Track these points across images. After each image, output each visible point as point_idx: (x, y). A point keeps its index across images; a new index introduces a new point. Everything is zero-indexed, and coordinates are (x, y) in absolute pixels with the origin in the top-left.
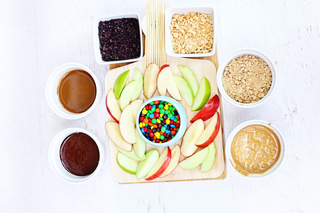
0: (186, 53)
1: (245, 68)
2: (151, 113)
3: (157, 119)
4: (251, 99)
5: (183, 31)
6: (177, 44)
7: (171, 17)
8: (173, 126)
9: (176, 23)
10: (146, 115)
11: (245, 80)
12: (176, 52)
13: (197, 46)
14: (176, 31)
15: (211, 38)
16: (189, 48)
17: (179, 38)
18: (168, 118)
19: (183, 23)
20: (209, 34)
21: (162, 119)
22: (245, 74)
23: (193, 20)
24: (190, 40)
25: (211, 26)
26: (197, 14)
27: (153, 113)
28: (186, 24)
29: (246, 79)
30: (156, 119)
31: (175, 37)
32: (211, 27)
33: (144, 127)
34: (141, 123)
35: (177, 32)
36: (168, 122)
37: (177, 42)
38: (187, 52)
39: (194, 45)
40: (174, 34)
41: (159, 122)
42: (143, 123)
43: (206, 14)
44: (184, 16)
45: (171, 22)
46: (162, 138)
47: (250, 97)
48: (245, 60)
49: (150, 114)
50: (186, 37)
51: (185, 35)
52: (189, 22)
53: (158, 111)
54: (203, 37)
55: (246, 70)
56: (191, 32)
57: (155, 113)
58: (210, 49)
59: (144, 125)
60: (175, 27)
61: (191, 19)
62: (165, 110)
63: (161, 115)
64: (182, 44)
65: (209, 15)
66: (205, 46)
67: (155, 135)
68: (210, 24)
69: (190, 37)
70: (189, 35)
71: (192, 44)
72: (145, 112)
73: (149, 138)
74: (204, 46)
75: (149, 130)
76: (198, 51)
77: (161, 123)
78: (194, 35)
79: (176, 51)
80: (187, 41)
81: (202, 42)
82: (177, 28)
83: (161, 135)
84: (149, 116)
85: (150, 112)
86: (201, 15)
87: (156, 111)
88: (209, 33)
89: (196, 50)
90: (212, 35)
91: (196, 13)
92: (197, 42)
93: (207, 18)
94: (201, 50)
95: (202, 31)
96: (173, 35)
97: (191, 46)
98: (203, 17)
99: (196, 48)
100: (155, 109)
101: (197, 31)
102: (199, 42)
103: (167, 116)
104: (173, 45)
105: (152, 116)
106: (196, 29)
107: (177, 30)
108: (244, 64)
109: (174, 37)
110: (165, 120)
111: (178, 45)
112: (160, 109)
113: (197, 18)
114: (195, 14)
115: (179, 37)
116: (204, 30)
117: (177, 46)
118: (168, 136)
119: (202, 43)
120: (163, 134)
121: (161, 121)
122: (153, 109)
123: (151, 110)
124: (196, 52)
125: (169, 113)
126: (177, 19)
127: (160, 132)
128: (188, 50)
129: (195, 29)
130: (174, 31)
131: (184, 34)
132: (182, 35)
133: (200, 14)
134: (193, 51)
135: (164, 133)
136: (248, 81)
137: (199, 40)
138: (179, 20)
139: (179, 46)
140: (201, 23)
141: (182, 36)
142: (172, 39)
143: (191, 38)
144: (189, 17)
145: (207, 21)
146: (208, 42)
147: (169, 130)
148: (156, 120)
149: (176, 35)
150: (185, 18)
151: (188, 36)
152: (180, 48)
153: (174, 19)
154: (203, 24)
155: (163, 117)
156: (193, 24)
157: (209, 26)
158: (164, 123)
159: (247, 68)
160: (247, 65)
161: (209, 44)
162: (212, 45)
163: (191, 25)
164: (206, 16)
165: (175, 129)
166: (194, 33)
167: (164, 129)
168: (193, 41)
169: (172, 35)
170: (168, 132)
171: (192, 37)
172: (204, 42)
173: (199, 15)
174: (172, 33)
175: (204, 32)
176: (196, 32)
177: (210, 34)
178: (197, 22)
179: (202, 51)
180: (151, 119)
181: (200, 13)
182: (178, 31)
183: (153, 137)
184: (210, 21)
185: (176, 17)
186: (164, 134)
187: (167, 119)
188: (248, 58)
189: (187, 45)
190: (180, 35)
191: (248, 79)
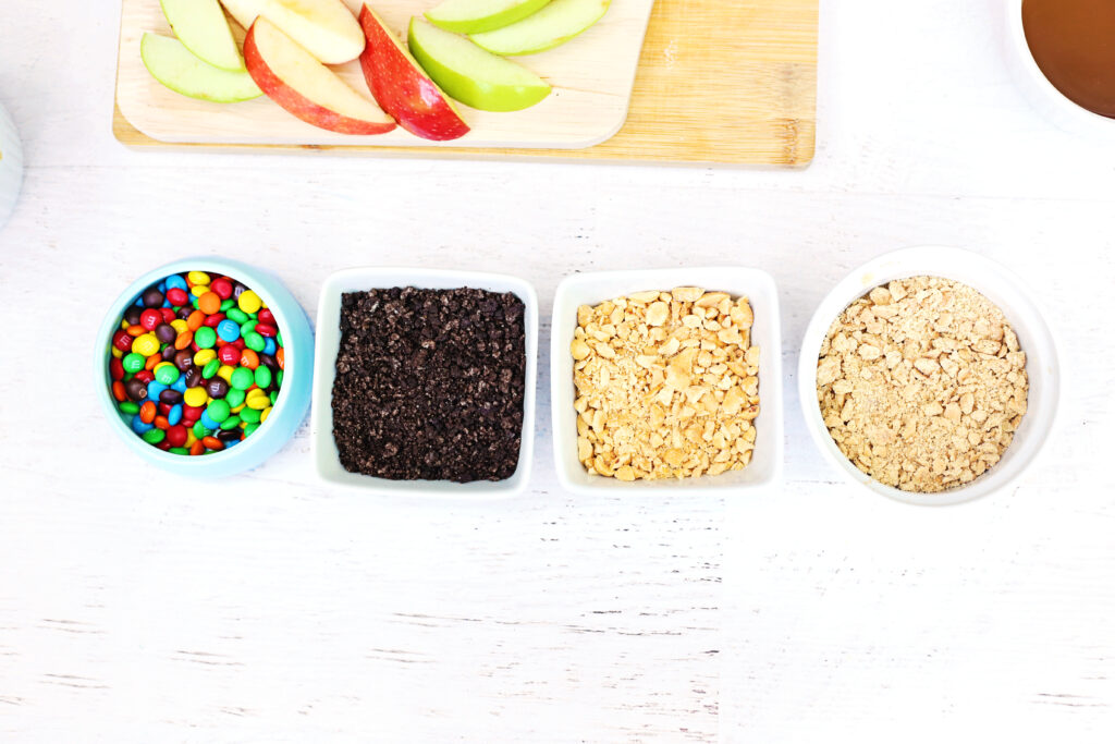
0: (576, 361)
1: (963, 414)
2: (244, 330)
3: (212, 352)
4: (848, 328)
5: (672, 346)
6: (616, 319)
7: (737, 290)
8: (174, 414)
9: (713, 313)
10: (236, 305)
11: (928, 377)
12: (581, 314)
13: (606, 409)
14: (675, 315)
15: (640, 474)
16: (596, 376)
17: (643, 329)
18: (211, 400)
19: (712, 347)
20: (657, 462)
21: (207, 374)
22: (946, 394)
23: (725, 392)
24: (634, 381)
25: (697, 472)
26: (754, 406)
27: (241, 338)
28: (705, 360)
29: (927, 382)
30: (212, 348)
31: (649, 312)
32: (692, 470)
33: (189, 291)
34: (206, 279)
35: (670, 316)
36: (194, 397)
37: (629, 318)
38: (579, 366)
39: (610, 396)
40: (663, 306)
41: (199, 359)
42: (206, 290)
43: (751, 447)
44: (743, 347)
45: (716, 292)
46: (132, 364)
47: (858, 334)
48: (986, 440)
49: (240, 325)
50: (645, 361)
51: (654, 358)
52: (717, 371)
53: (248, 359)
54: (644, 438)
55: (953, 408)
56: (666, 382)
57: (239, 346)
58: (591, 471)
59: (196, 292)
60: (694, 310)
61: (727, 383)
62: (247, 392)
63: (226, 372)
64: (617, 343)
65: (751, 458)
66: (607, 448)
67: (147, 332)
68: (705, 465)
69: (649, 380)
70: (657, 375)
71: (614, 390)
72: (248, 304)
73: (140, 302)
74: (608, 440)
75: (176, 309)
76: (587, 416)
77: (193, 366)
78: (654, 398)
79: (588, 315)
80: (626, 363)
81: (622, 434)
82: (687, 319)
83: (147, 359)
84: (231, 320)
85: (247, 327)
86: (746, 425)
87: (245, 352)
88: (665, 466)
89: (589, 408)
90: (653, 475)
91: (757, 403)
92: (624, 412)
93: (734, 451)
94: (591, 428)
95: (675, 430)
96: (659, 299)
97: (604, 381)
98: (739, 432)
99: (596, 405)
100: (259, 349)
101: (675, 407)
102: (626, 421)
103: (221, 396)
104: (616, 302)
105: (227, 332)
106: (682, 405)
107: (680, 318)
108: (974, 425)
109: (647, 305)
110: (206, 384)
111: (611, 326)
112: (253, 371)
113: (732, 407)
114: (752, 400)
115: (650, 327)
116: (678, 443)
117: (608, 321)
118: (134, 387)
119: (618, 431)
120: (148, 367)
121: (202, 367)
122: (255, 342)
123: (257, 330)
124: (581, 406)
125: (230, 408)
126: (728, 319)
127: (157, 359)
128: (588, 372)
129: (682, 399)
130: (676, 307)
131: (662, 350)
132: (657, 342)
133: (752, 422)
134: (582, 393)
135: (152, 371)
136: (912, 378)
137: (631, 419)
138: (723, 328)
139: (610, 330)
140: (710, 426)
141: (651, 342)
142: (639, 299)
143: (642, 382)
144: (739, 371)
145: (720, 451)
146: (623, 459)
147: (161, 395)
148: (212, 344)
149: (657, 315)
150: (735, 351)
151: (650, 371)
152: (600, 336)
153: (727, 301)
154: (707, 436)
155: (216, 378)
156: (703, 390)
157: (696, 461)
158: (191, 378)
159: (956, 422)
160: (963, 431)
161: (616, 466)
162: (613, 476)
163: (702, 380)
164: (742, 446)
165: (161, 420)
166: (665, 397)
167: (165, 374)
168: (630, 392)
169: (657, 294)
170: (154, 390)
171: (646, 389)
172: (623, 440)
173: (748, 415)
174: (667, 299)
175: (667, 442)
176: (668, 404)
177: (660, 470)
178: (714, 407)
179: (585, 432)
180: (214, 327)
181: (757, 422)
182: (675, 322)
183: (139, 324)
184: (723, 467)
185: (739, 314)
186: (148, 374)
187: (210, 395)
188: (983, 457)
189: (611, 368)
190: (657, 334)
191: (919, 385)
